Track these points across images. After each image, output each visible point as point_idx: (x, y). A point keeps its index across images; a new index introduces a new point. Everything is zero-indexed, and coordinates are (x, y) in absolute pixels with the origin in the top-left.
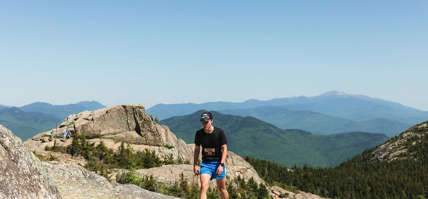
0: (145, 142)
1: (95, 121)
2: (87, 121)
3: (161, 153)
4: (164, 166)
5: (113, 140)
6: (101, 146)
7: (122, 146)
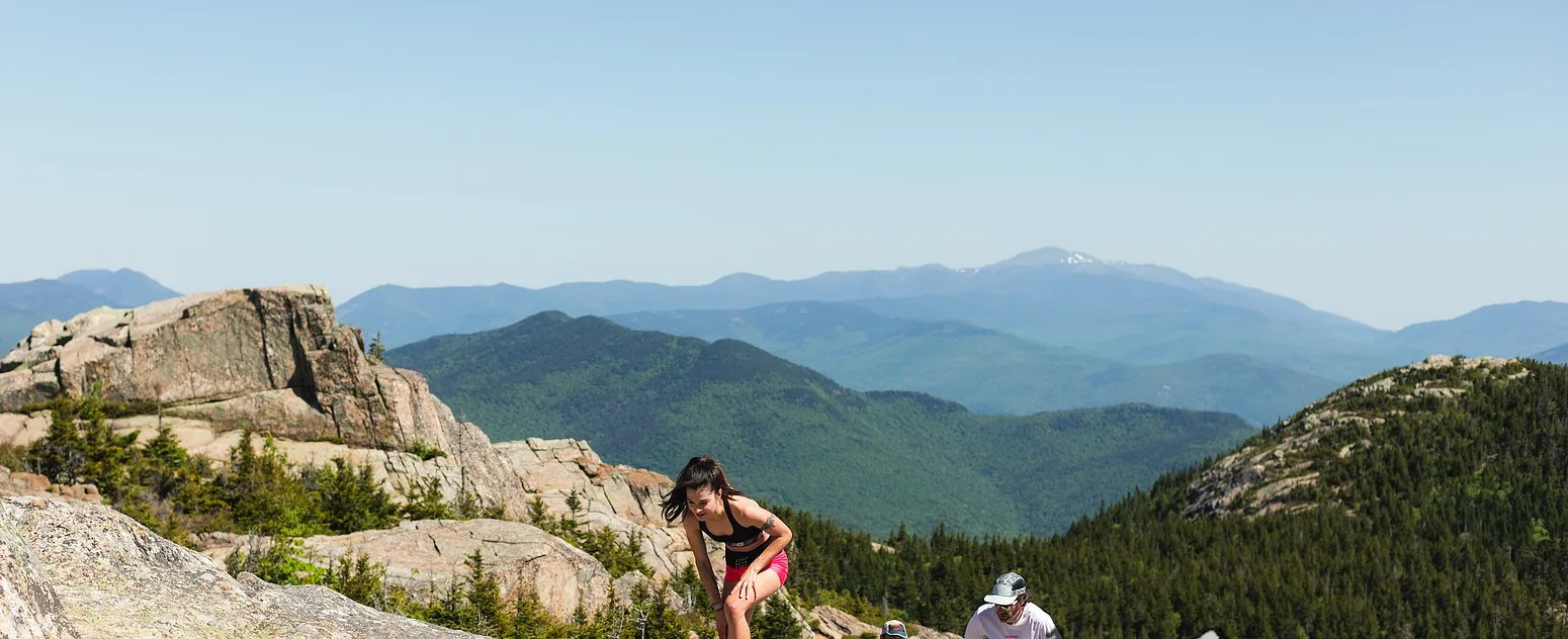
0: (334, 435)
1: (139, 348)
2: (108, 349)
3: (393, 474)
4: (407, 525)
5: (208, 424)
6: (162, 447)
7: (245, 446)
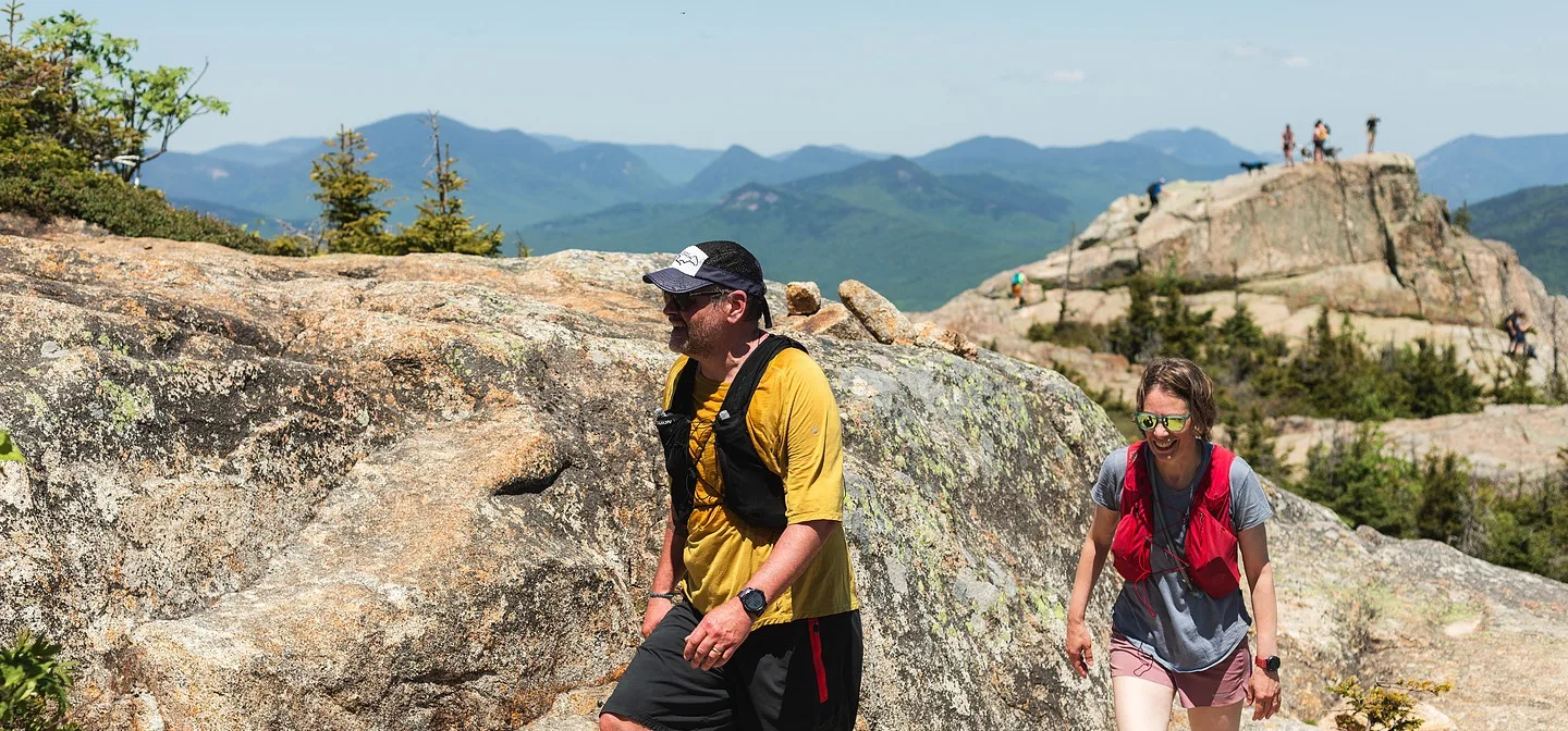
0: (1414, 309)
1: (1216, 225)
2: (1185, 225)
3: (1478, 353)
4: (1493, 410)
5: (1282, 300)
6: (1240, 326)
7: (1323, 325)
